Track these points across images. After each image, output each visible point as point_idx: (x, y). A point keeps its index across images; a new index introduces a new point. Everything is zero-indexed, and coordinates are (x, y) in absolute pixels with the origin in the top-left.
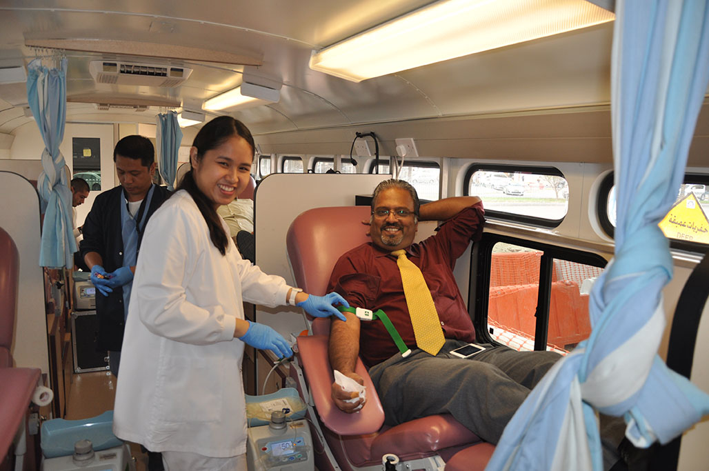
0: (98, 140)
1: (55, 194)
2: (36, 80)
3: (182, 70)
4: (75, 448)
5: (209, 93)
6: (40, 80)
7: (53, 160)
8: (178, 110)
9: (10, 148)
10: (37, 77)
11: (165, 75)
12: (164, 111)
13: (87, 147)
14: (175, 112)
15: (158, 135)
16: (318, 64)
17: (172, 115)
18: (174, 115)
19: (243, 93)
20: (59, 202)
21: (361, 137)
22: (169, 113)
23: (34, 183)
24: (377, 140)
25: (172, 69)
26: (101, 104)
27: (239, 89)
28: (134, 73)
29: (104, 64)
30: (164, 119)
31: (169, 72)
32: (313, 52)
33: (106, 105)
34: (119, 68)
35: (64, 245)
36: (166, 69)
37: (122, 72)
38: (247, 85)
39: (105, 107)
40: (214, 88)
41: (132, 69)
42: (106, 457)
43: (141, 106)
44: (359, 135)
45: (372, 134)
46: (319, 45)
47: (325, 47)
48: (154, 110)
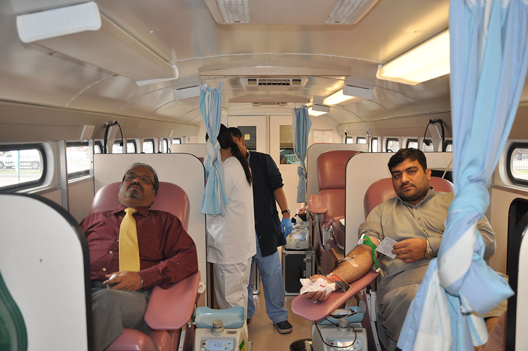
0: (255, 127)
1: (214, 167)
2: (205, 96)
3: (300, 80)
4: (213, 324)
5: (327, 93)
6: (207, 96)
7: (213, 146)
8: (308, 105)
9: (197, 135)
10: (205, 94)
11: (288, 84)
12: (298, 106)
13: (247, 133)
14: (306, 106)
15: (293, 124)
16: (382, 75)
17: (304, 109)
18: (306, 109)
19: (345, 93)
20: (216, 173)
21: (433, 123)
22: (302, 107)
23: (201, 160)
24: (443, 125)
25: (293, 80)
26: (254, 103)
27: (342, 91)
28: (268, 84)
29: (249, 80)
30: (298, 111)
31: (291, 82)
32: (380, 66)
33: (258, 103)
34: (258, 82)
35: (219, 200)
36: (289, 80)
37: (260, 84)
38: (349, 87)
39: (257, 105)
40: (329, 90)
41: (267, 82)
42: (230, 333)
43: (282, 103)
44: (431, 122)
45: (440, 121)
46: (383, 61)
47: (387, 62)
48: (291, 105)
